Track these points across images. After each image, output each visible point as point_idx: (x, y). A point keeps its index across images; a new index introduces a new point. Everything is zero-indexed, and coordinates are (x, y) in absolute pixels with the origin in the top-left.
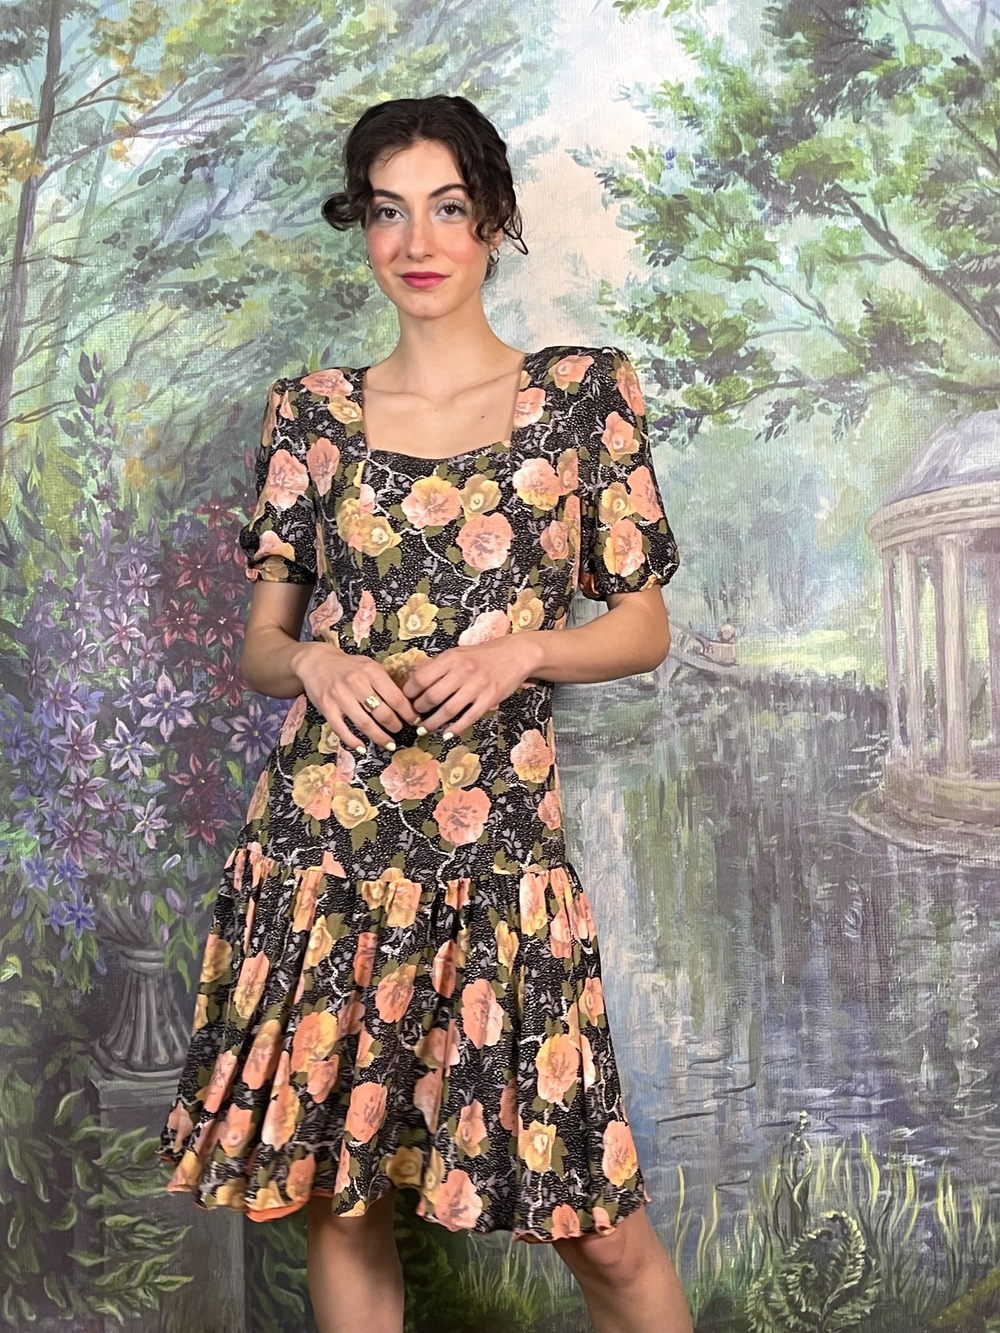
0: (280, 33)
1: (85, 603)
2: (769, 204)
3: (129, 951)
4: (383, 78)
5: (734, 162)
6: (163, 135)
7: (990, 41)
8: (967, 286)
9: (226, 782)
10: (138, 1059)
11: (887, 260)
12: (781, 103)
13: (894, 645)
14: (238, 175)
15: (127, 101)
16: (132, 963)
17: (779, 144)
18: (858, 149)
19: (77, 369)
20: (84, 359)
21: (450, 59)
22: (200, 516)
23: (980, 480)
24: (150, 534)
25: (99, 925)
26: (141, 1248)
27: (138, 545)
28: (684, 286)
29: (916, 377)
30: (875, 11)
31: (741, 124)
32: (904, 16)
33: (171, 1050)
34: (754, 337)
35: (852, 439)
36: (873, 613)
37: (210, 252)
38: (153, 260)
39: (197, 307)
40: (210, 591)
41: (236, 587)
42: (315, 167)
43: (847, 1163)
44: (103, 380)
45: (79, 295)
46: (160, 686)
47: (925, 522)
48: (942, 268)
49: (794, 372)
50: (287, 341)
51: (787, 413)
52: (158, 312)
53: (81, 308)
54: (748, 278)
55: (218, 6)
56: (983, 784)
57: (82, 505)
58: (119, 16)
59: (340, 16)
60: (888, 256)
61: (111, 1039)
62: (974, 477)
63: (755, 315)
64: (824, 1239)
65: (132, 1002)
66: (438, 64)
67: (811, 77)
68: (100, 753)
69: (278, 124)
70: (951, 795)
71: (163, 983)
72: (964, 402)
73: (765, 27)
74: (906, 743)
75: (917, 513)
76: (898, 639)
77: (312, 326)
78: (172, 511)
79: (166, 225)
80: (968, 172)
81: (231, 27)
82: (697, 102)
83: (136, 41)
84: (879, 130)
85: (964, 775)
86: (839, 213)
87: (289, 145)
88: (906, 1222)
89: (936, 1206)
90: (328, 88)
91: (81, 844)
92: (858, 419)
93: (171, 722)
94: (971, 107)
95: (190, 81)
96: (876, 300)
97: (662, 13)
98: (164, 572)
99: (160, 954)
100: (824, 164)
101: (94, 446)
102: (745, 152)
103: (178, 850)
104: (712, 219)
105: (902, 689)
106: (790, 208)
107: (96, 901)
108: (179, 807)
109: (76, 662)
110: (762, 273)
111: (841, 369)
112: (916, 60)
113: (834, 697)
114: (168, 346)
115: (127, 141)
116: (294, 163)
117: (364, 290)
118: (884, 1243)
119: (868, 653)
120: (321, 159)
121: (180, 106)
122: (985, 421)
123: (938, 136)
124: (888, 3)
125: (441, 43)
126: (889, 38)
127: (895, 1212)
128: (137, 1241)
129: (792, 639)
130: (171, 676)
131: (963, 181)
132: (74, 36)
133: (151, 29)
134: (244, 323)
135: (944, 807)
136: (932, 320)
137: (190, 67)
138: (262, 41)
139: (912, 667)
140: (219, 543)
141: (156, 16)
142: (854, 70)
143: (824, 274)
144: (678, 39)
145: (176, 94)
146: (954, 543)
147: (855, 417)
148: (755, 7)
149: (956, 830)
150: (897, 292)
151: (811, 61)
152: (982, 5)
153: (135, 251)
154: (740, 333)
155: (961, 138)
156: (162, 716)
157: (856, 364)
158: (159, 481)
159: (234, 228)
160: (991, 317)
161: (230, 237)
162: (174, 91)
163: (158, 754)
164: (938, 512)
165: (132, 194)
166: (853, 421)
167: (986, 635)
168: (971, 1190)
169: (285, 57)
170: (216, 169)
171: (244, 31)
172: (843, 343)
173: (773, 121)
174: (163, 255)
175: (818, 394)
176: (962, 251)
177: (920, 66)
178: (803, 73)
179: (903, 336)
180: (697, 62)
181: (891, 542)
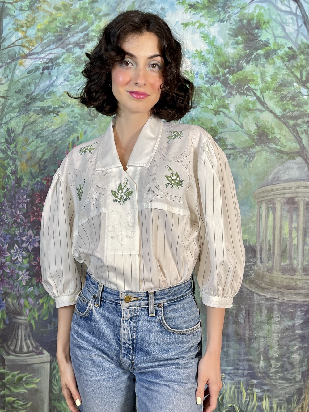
0: (74, 27)
1: (6, 207)
2: (227, 91)
3: (16, 317)
5: (217, 77)
6: (36, 59)
7: (300, 43)
8: (288, 120)
10: (18, 350)
11: (263, 111)
12: (233, 59)
13: (259, 232)
14: (59, 73)
15: (24, 47)
16: (17, 320)
17: (232, 72)
18: (256, 75)
19: (6, 133)
20: (8, 129)
22: (43, 181)
23: (289, 182)
24: (27, 186)
25: (7, 308)
26: (17, 408)
27: (24, 189)
28: (199, 116)
29: (271, 148)
30: (264, 31)
31: (220, 65)
32: (273, 33)
33: (28, 347)
34: (220, 133)
35: (250, 167)
36: (253, 222)
37: (49, 97)
38: (31, 99)
39: (45, 115)
43: (236, 390)
44: (14, 137)
45: (7, 109)
46: (29, 234)
47: (270, 194)
48: (281, 114)
49: (232, 145)
50: (73, 127)
51: (230, 158)
52: (33, 116)
53: (8, 113)
54: (219, 114)
55: (54, 17)
56: (284, 276)
57: (6, 176)
58: (22, 18)
59: (93, 23)
60: (264, 109)
61: (9, 343)
62: (287, 181)
63: (221, 126)
65: (17, 333)
67: (243, 51)
68: (9, 254)
69: (72, 57)
70: (275, 279)
71: (26, 327)
72: (285, 157)
73: (229, 34)
74: (261, 262)
75: (269, 191)
76: (261, 230)
77: (81, 122)
78: (35, 179)
79: (36, 88)
80: (291, 84)
81: (58, 24)
82: (206, 57)
83: (28, 27)
84: (263, 69)
85: (279, 273)
86: (249, 95)
87: (76, 64)
88: (253, 409)
89: (262, 404)
90: (89, 46)
91: (2, 282)
92: (252, 161)
93: (32, 246)
94: (292, 64)
95: (44, 41)
96: (259, 123)
97: (197, 27)
98: (31, 198)
99: (26, 318)
100: (245, 79)
101: (11, 158)
102: (221, 74)
103: (32, 285)
104: (209, 95)
105: (261, 246)
106: (234, 93)
107: (6, 301)
108: (34, 273)
109: (2, 225)
110: (224, 113)
111: (247, 144)
112: (276, 48)
114: (35, 127)
115: (24, 60)
116: (77, 70)
119: (251, 234)
121: (41, 49)
122: (292, 164)
123: (282, 72)
124: (268, 28)
126: (268, 40)
127: (250, 405)
128: (15, 406)
130: (32, 231)
131: (289, 87)
132: (7, 24)
133: (33, 23)
134: (59, 121)
135: (272, 283)
136: (277, 131)
137: (45, 37)
138: (68, 29)
139: (264, 239)
141: (34, 19)
142: (257, 49)
143: (244, 114)
144: (201, 36)
145: (40, 45)
146: (279, 201)
147: (251, 160)
148: (226, 27)
149: (275, 290)
150: (266, 121)
151: (243, 46)
152: (298, 31)
153: (25, 96)
154: (216, 132)
155: (289, 73)
156: (29, 244)
157: (252, 143)
158: (31, 169)
159: (57, 90)
160: (295, 131)
161: (56, 93)
162: (39, 44)
163: (27, 255)
164: (275, 191)
165: (25, 77)
166: (250, 161)
167: (288, 230)
168: (273, 400)
169: (76, 35)
170: (52, 70)
171: (62, 26)
172: (248, 136)
173: (230, 65)
174: (34, 97)
175: (239, 152)
176: (287, 109)
177: (277, 49)
178: (240, 49)
179: (267, 135)
180: (207, 44)
181: (260, 200)
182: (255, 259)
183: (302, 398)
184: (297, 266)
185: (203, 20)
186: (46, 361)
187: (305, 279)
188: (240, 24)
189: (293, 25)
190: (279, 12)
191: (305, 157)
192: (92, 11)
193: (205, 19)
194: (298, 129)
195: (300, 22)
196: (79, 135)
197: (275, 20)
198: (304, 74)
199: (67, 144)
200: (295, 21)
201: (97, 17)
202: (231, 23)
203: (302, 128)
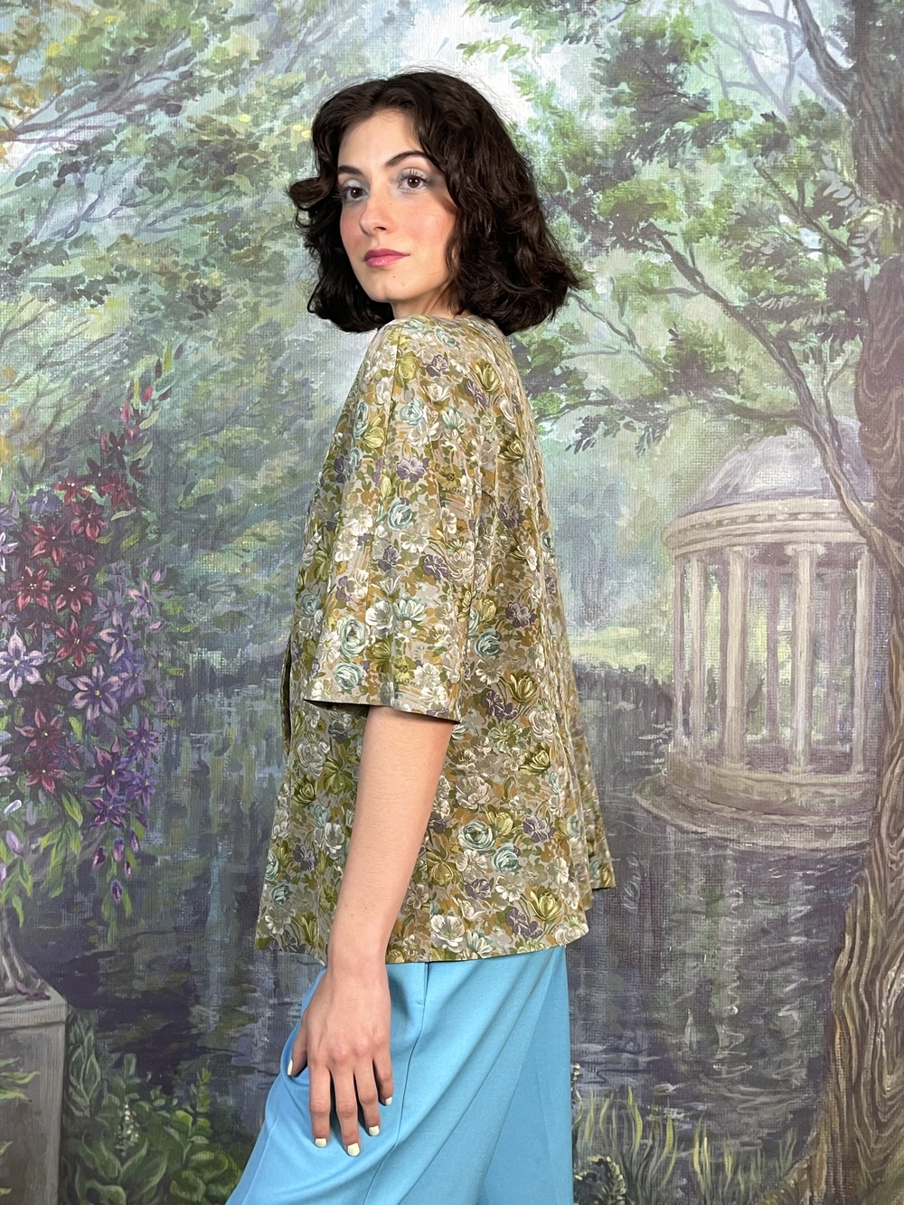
0: (152, 55)
2: (589, 237)
4: (244, 100)
5: (559, 197)
6: (40, 141)
7: (796, 101)
8: (765, 322)
9: (68, 736)
11: (693, 294)
12: (604, 146)
13: (682, 644)
14: (106, 182)
15: (8, 107)
17: (600, 183)
18: (672, 193)
21: (306, 86)
22: (57, 492)
23: (767, 498)
24: (10, 506)
29: (713, 401)
30: (694, 68)
31: (567, 163)
32: (720, 73)
34: (569, 357)
35: (651, 456)
36: (664, 614)
37: (78, 251)
38: (26, 256)
39: (65, 300)
40: (63, 561)
41: (85, 559)
42: (178, 179)
43: (614, 1113)
46: (12, 645)
47: (714, 535)
48: (742, 305)
49: (604, 391)
50: (145, 336)
51: (596, 429)
52: (29, 304)
55: (95, 25)
56: (756, 775)
58: (4, 27)
59: (207, 41)
60: (695, 290)
62: (762, 496)
63: (571, 337)
64: (590, 1181)
66: (294, 91)
67: (633, 124)
69: (147, 137)
70: (724, 783)
72: (756, 426)
73: (594, 76)
74: (688, 734)
75: (708, 525)
76: (686, 639)
77: (167, 324)
78: (32, 486)
79: (39, 224)
80: (771, 218)
81: (107, 46)
82: (529, 140)
83: (19, 52)
84: (692, 175)
85: (739, 766)
86: (652, 249)
87: (155, 157)
88: (665, 1171)
89: (692, 1155)
90: (195, 108)
92: (660, 437)
93: (20, 679)
94: (776, 160)
95: (67, 93)
96: (681, 330)
97: (501, 57)
98: (21, 540)
100: (640, 204)
102: (569, 189)
103: (19, 796)
105: (687, 684)
106: (608, 242)
108: (23, 757)
110: (580, 301)
111: (647, 390)
112: (728, 115)
113: (624, 688)
114: (36, 335)
115: (6, 145)
116: (159, 174)
117: (217, 293)
118: (643, 1188)
119: (657, 650)
120: (183, 172)
121: (56, 115)
122: (776, 446)
123: (745, 184)
124: (706, 60)
125: (298, 72)
126: (705, 93)
127: (654, 1160)
129: (589, 633)
130: (23, 638)
131: (766, 226)
133: (33, 42)
134: (107, 318)
135: (719, 794)
136: (731, 351)
137: (68, 80)
138: (135, 60)
139: (696, 664)
140: (73, 517)
141: (38, 31)
142: (672, 120)
143: (636, 304)
144: (515, 82)
145: (54, 104)
146: (740, 555)
147: (657, 435)
148: (586, 57)
149: (729, 816)
150: (700, 324)
151: (633, 109)
152: (791, 68)
153: (10, 247)
154: (556, 353)
155: (766, 186)
156: (11, 673)
157: (660, 387)
158: (21, 457)
159: (101, 231)
160: (785, 351)
161: (96, 238)
162: (52, 102)
163: (6, 707)
164: (727, 525)
165: (10, 194)
166: (654, 439)
167: (765, 640)
168: (724, 1143)
169: (156, 76)
170: (87, 175)
171: (118, 49)
172: (648, 367)
173: (596, 162)
174: (35, 251)
175: (624, 413)
176: (762, 290)
177: (732, 120)
178: (626, 120)
179: (704, 364)
180: (530, 103)
181: (683, 551)
182: (668, 724)
183: (809, 1139)
184: (791, 746)
185: (518, 36)
186: (52, 1020)
187: (814, 785)
188: (626, 49)
189: (775, 53)
190: (738, 16)
191: (815, 428)
192: (204, 8)
193: (525, 34)
194: (794, 346)
195: (798, 43)
196: (162, 360)
197: (726, 39)
198: (810, 189)
199: (128, 385)
200: (783, 41)
201: (216, 26)
202: (598, 46)
203: (803, 343)
